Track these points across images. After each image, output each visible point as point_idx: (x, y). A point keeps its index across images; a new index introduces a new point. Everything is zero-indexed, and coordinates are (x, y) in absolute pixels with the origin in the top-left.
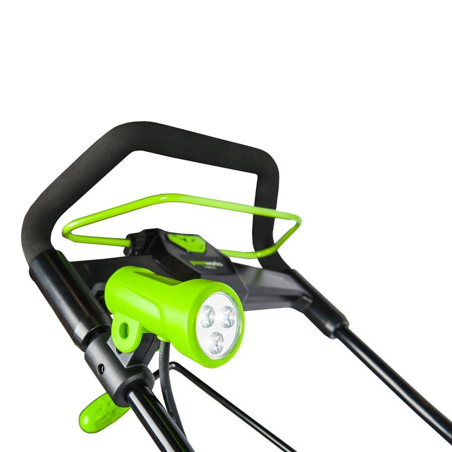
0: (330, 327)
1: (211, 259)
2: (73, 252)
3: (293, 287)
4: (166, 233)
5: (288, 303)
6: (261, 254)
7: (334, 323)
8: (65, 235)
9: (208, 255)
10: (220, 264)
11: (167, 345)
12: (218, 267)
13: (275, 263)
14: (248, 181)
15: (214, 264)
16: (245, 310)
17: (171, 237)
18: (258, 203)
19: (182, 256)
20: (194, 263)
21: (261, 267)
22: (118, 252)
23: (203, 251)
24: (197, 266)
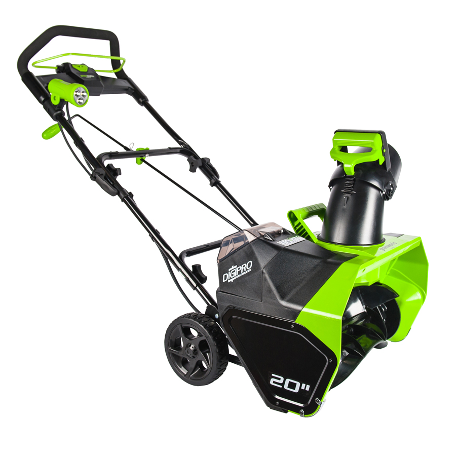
0: (141, 101)
1: (90, 74)
2: (36, 72)
3: (127, 85)
4: (72, 65)
5: (125, 92)
6: (116, 71)
7: (142, 99)
8: (33, 65)
9: (89, 72)
10: (93, 76)
11: (68, 102)
12: (92, 77)
13: (122, 75)
14: (106, 44)
15: (91, 76)
16: (90, 95)
17: (74, 66)
18: (112, 54)
19: (77, 73)
20: (82, 76)
21: (116, 78)
22: (54, 72)
23: (86, 71)
24: (83, 77)
